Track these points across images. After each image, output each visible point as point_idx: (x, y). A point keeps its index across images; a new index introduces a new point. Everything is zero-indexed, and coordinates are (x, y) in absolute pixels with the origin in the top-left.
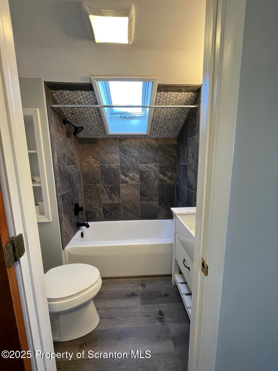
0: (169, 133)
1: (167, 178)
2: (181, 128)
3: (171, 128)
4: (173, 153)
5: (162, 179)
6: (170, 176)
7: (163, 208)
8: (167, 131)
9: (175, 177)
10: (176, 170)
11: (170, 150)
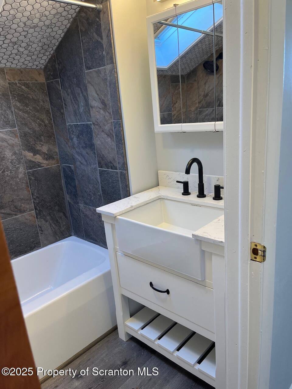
0: (29, 58)
1: (41, 158)
2: (55, 48)
3: (34, 46)
4: (42, 103)
5: (30, 161)
6: (46, 152)
7: (47, 221)
8: (26, 52)
9: (57, 153)
10: (54, 138)
11: (34, 97)
